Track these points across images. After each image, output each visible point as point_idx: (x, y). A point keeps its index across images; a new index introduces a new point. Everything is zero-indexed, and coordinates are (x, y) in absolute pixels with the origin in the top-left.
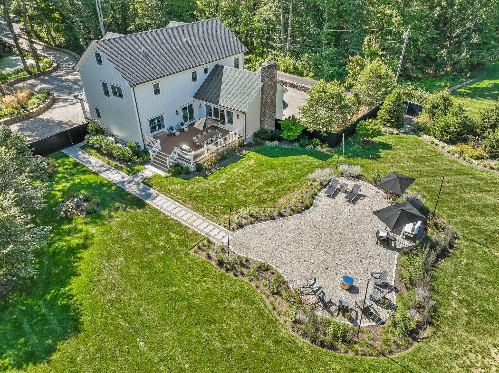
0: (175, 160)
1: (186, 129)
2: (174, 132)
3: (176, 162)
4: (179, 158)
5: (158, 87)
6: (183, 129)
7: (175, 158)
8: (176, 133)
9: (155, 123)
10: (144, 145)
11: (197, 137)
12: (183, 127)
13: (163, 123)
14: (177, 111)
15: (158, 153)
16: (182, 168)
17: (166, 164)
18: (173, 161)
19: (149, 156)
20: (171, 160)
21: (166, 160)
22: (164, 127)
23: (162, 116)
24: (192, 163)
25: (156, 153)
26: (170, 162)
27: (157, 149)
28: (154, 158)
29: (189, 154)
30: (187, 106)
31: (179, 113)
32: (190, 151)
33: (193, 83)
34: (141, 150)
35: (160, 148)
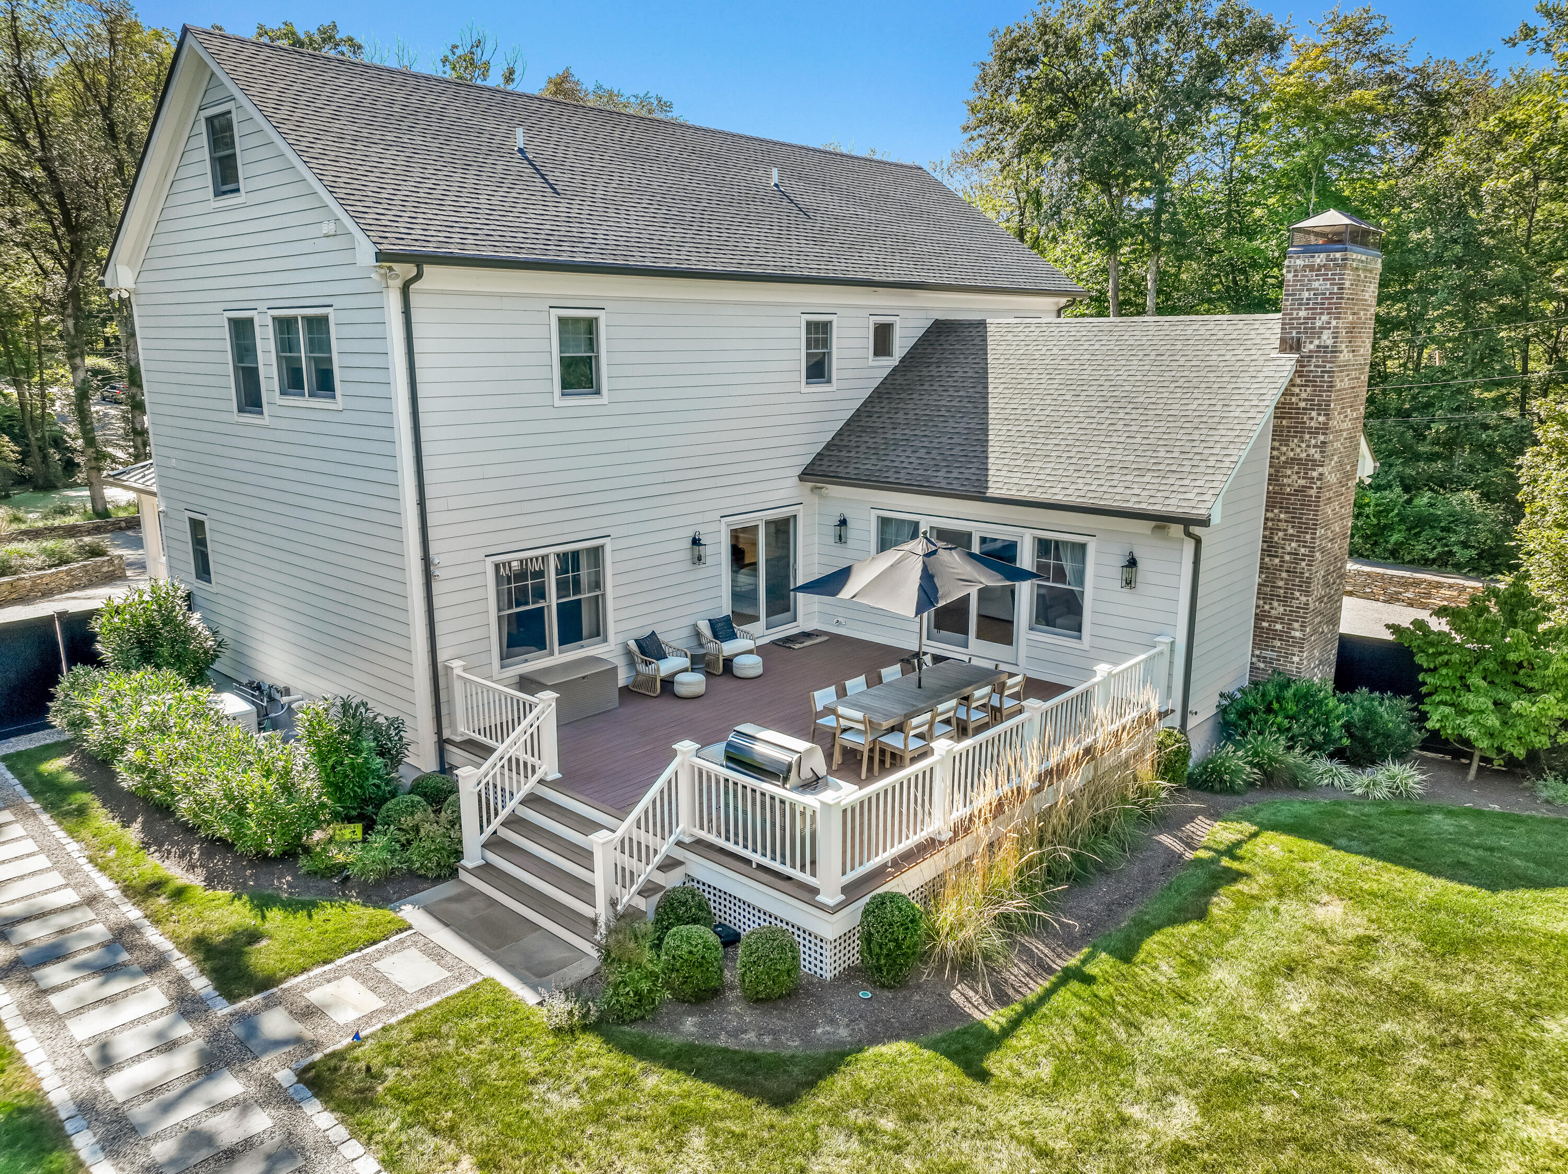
0: (669, 865)
1: (750, 665)
2: (666, 667)
3: (672, 880)
4: (700, 846)
5: (592, 342)
6: (728, 662)
7: (665, 848)
8: (680, 678)
9: (540, 593)
10: (442, 743)
11: (842, 693)
12: (728, 648)
13: (597, 603)
14: (696, 542)
15: (532, 800)
16: (730, 939)
17: (585, 890)
18: (647, 872)
19: (455, 822)
20: (631, 863)
21: (584, 857)
22: (598, 632)
23: (596, 554)
24: (830, 896)
25: (511, 805)
26: (624, 877)
27: (527, 769)
28: (495, 843)
29: (809, 800)
30: (759, 519)
31: (708, 551)
32: (813, 784)
33: (804, 388)
34: (406, 776)
35: (549, 767)
